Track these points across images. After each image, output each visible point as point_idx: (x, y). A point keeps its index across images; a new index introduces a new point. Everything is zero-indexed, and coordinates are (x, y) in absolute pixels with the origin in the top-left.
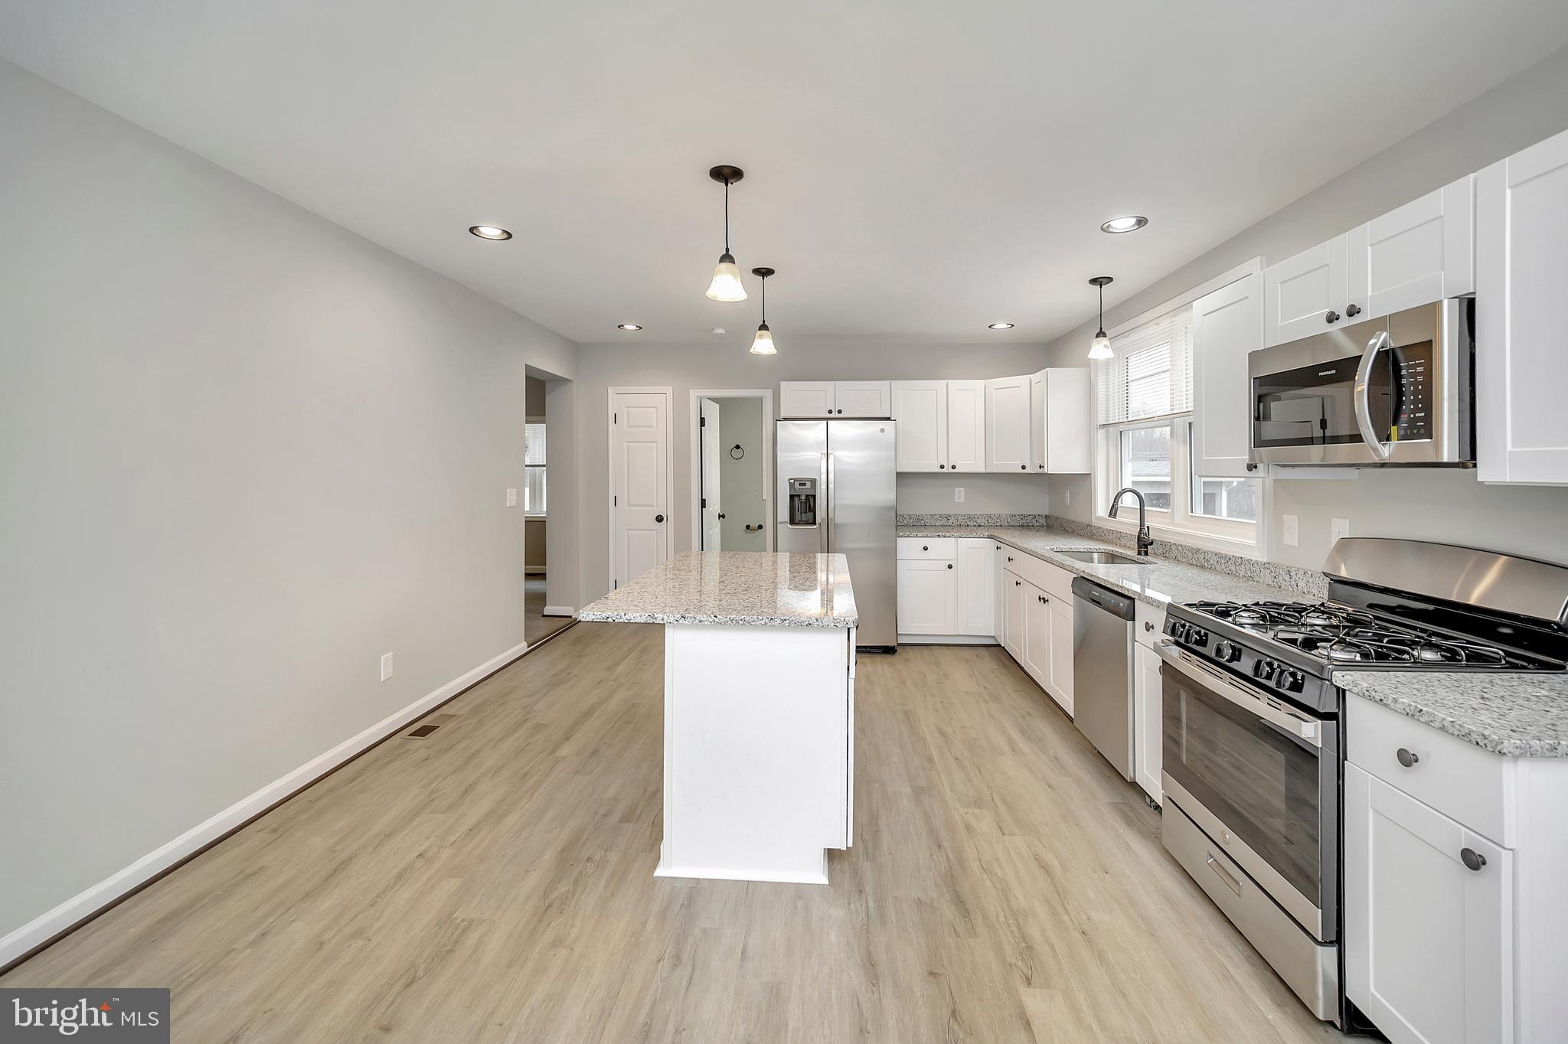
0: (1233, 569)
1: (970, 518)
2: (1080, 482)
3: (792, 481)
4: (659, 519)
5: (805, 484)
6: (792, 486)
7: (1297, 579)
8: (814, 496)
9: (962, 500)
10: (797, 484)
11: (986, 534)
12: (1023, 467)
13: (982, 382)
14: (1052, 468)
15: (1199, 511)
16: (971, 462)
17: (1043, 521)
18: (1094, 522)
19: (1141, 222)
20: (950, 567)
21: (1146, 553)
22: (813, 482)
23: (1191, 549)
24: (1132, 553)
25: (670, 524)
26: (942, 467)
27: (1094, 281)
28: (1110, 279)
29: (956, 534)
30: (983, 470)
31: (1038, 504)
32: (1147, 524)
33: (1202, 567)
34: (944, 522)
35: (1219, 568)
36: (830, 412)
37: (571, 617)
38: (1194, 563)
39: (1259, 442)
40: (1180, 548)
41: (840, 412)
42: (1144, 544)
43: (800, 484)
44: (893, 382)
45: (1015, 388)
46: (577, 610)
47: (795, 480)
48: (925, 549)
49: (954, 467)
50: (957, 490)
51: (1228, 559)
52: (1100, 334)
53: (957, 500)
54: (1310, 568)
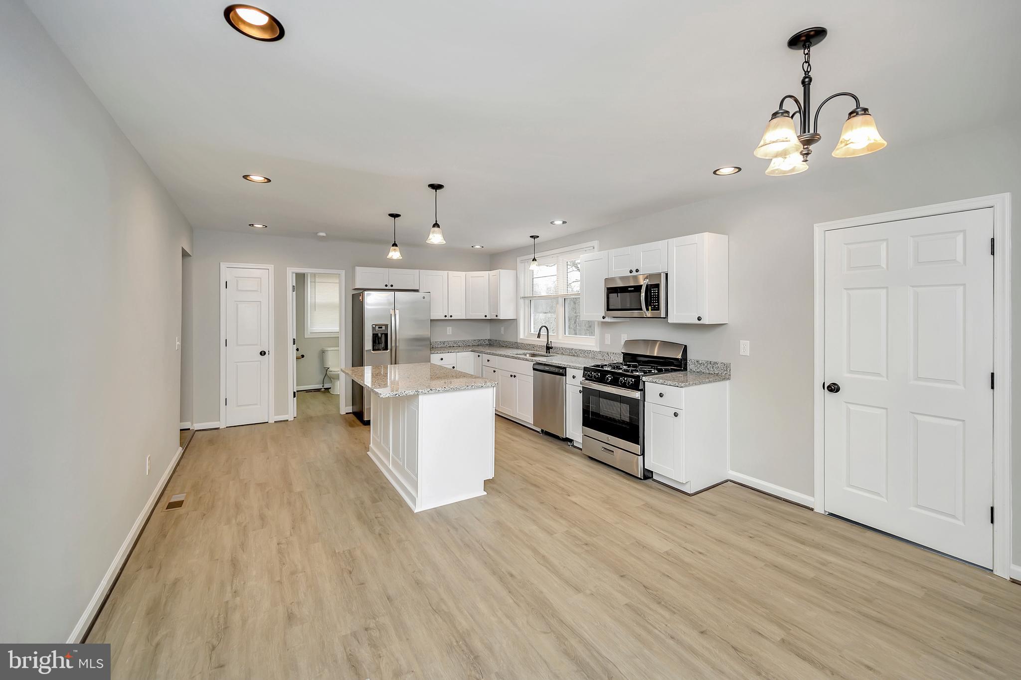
1: (455, 342)
2: (512, 323)
3: (374, 326)
4: (263, 353)
5: (381, 328)
6: (374, 329)
7: (610, 356)
8: (386, 335)
9: (451, 333)
10: (377, 327)
11: (470, 350)
12: (486, 316)
13: (464, 273)
14: (501, 317)
15: (567, 332)
16: (459, 313)
17: (488, 342)
18: (518, 341)
19: (565, 222)
20: (454, 367)
21: (549, 353)
22: (386, 326)
23: (569, 349)
24: (544, 353)
25: (270, 358)
26: (446, 316)
27: (531, 237)
28: (538, 236)
29: (456, 351)
30: (464, 317)
31: (486, 334)
32: (550, 341)
33: (574, 356)
34: (442, 345)
35: (581, 355)
36: (386, 286)
37: (189, 429)
39: (608, 309)
40: (564, 349)
41: (392, 286)
42: (548, 348)
43: (379, 328)
44: (421, 271)
45: (482, 278)
46: (192, 424)
47: (376, 325)
48: (441, 359)
49: (451, 316)
50: (448, 328)
51: (585, 351)
52: (534, 260)
53: (448, 333)
54: (615, 352)
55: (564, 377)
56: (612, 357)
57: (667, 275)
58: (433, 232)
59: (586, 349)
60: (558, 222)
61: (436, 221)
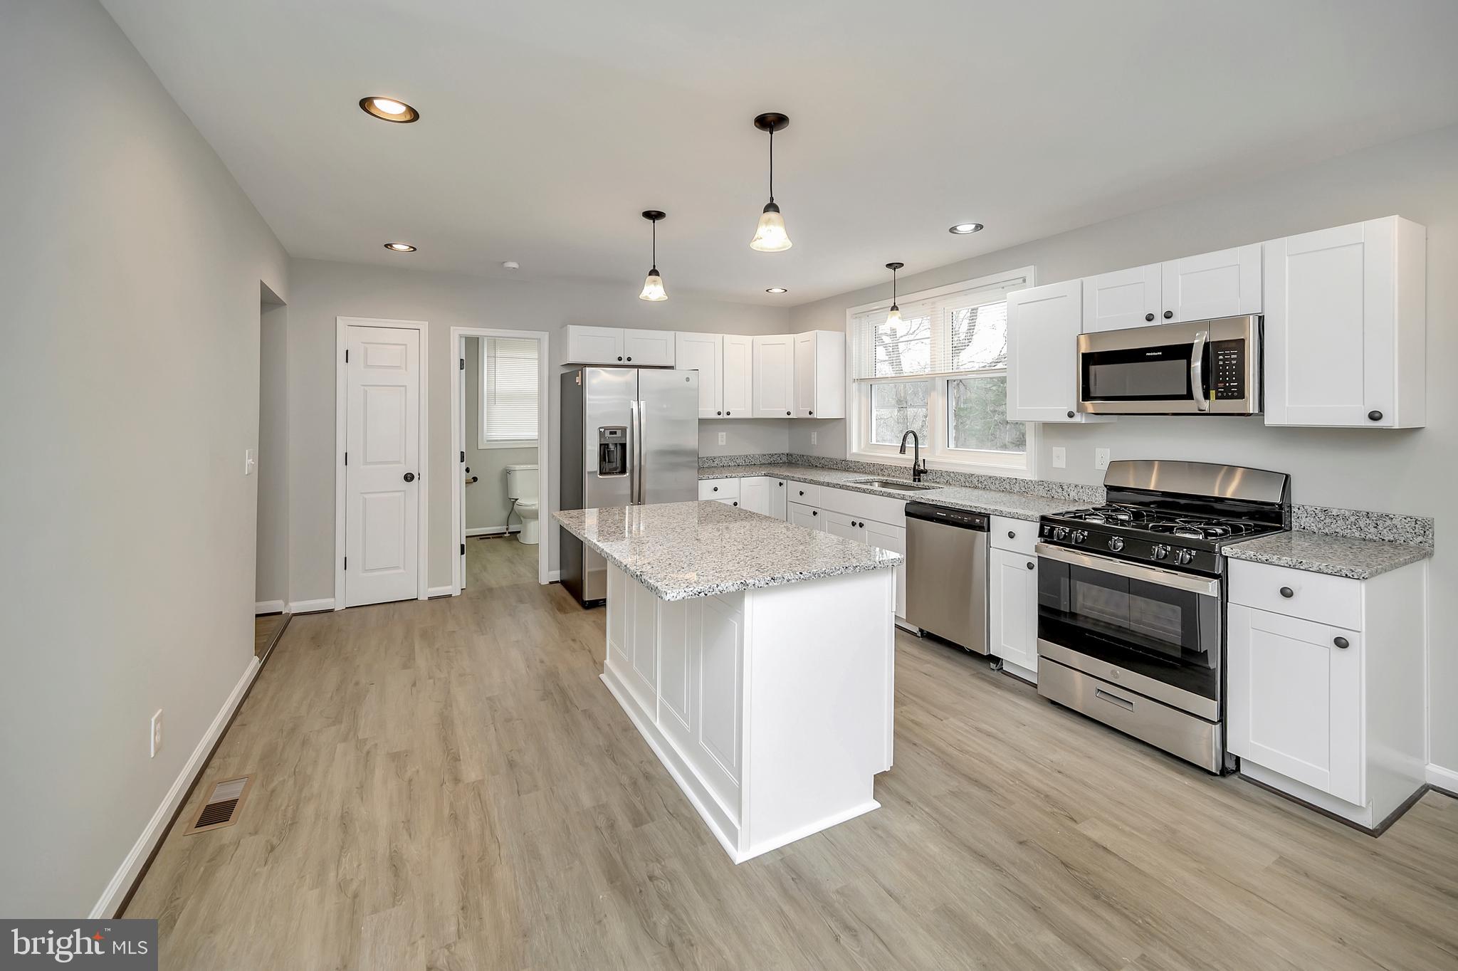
0: (1008, 487)
1: (732, 458)
2: (837, 425)
3: (602, 430)
4: (409, 478)
5: (615, 433)
6: (601, 435)
7: (1069, 490)
8: (623, 446)
9: (724, 443)
10: (607, 433)
11: (764, 473)
12: (789, 413)
13: (750, 338)
14: (819, 414)
15: (952, 446)
16: (741, 410)
17: (785, 459)
18: (848, 458)
19: (979, 227)
20: (736, 504)
21: (919, 481)
22: (624, 430)
23: (965, 474)
24: (910, 482)
25: (422, 486)
26: (719, 413)
27: (889, 265)
28: (902, 265)
29: (741, 474)
30: (749, 416)
31: (781, 444)
32: (921, 458)
33: (976, 487)
34: (711, 463)
36: (620, 359)
37: (281, 613)
38: (967, 484)
39: (1085, 397)
40: (952, 475)
41: (629, 359)
42: (918, 473)
43: (611, 433)
44: (677, 333)
45: (781, 346)
46: (286, 604)
47: (606, 429)
48: (716, 489)
49: (728, 414)
50: (720, 434)
51: (1002, 480)
52: (894, 308)
53: (720, 443)
54: (1080, 483)
55: (985, 533)
56: (1072, 494)
57: (1261, 319)
58: (768, 222)
59: (1005, 475)
60: (966, 228)
61: (772, 199)
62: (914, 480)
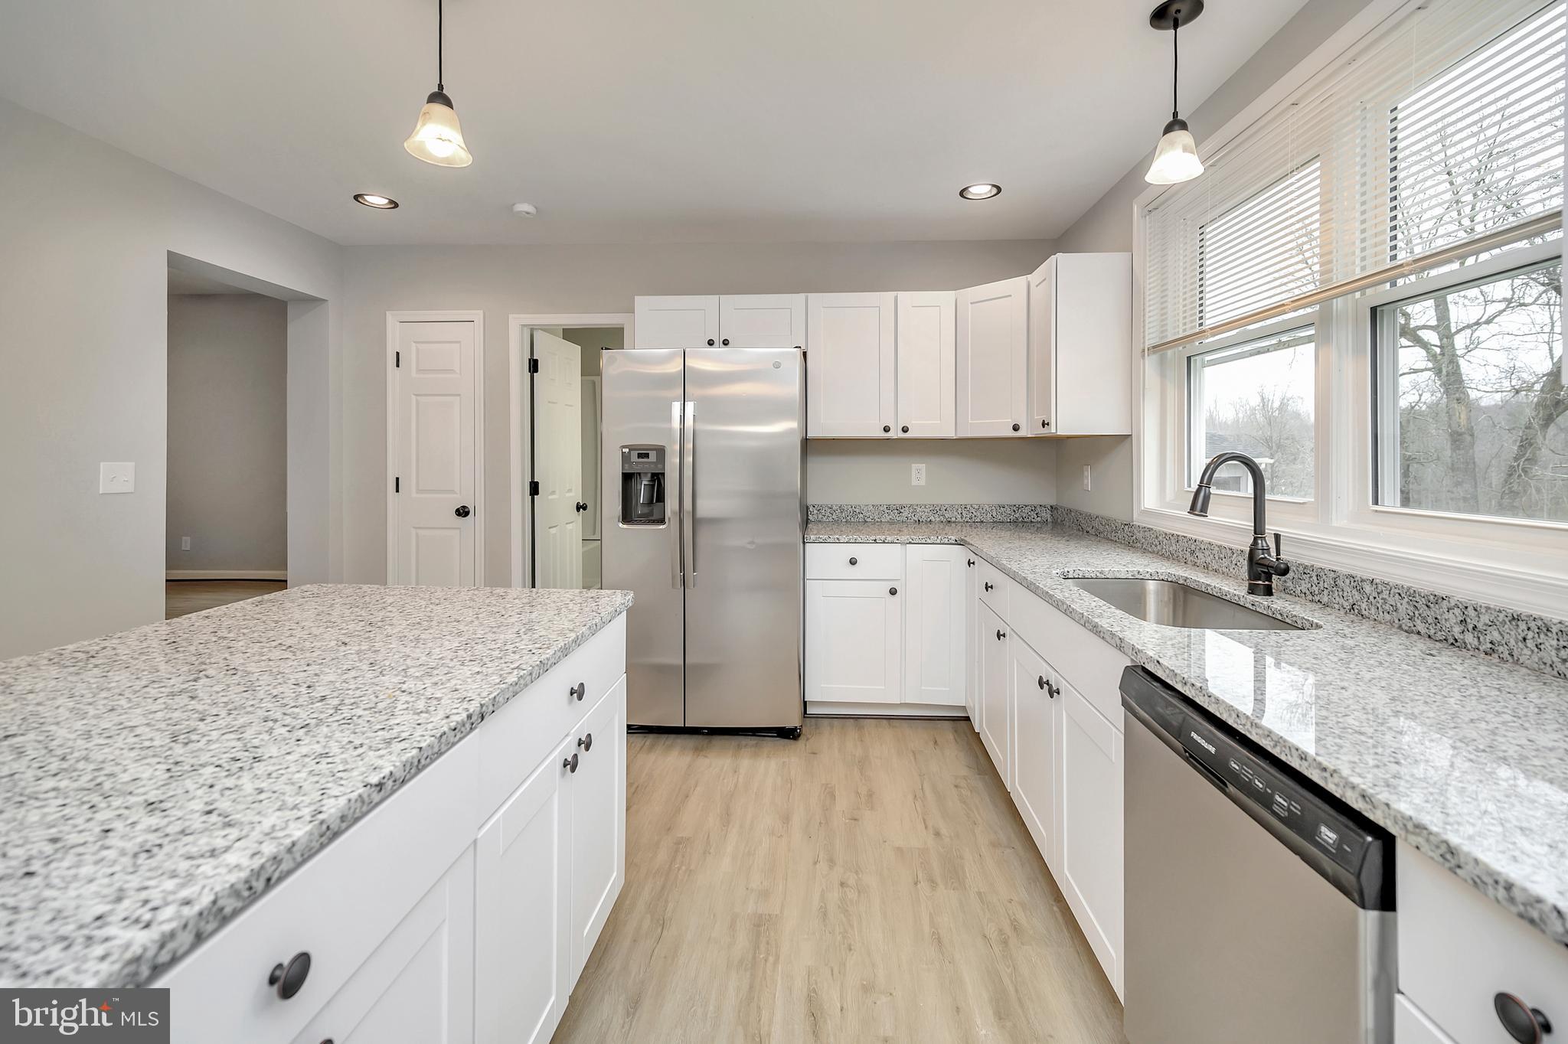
1: (933, 510)
3: (628, 450)
4: (462, 512)
5: (647, 456)
6: (625, 458)
8: (658, 479)
9: (923, 482)
10: (634, 454)
11: (953, 538)
12: (1016, 428)
13: (951, 293)
14: (1065, 425)
15: (1391, 498)
16: (933, 421)
17: (1046, 515)
18: (1138, 520)
20: (893, 592)
21: (1268, 591)
22: (661, 451)
25: (477, 521)
26: (886, 429)
29: (904, 538)
30: (950, 434)
34: (894, 515)
36: (711, 342)
41: (726, 343)
42: (1262, 572)
43: (640, 456)
44: (810, 295)
45: (1003, 299)
47: (632, 448)
48: (853, 562)
49: (905, 430)
50: (915, 466)
53: (915, 482)
62: (1252, 590)
